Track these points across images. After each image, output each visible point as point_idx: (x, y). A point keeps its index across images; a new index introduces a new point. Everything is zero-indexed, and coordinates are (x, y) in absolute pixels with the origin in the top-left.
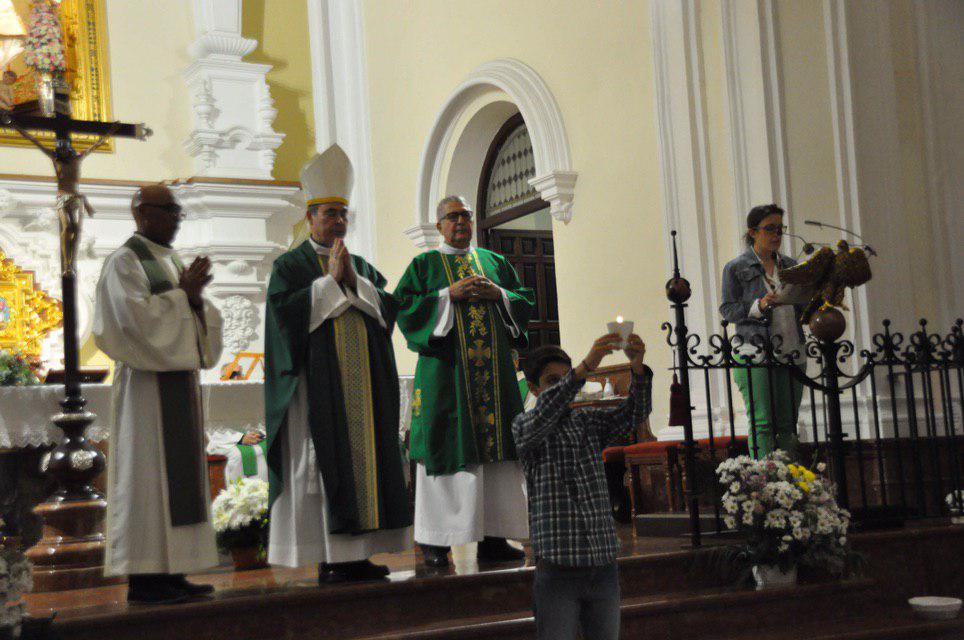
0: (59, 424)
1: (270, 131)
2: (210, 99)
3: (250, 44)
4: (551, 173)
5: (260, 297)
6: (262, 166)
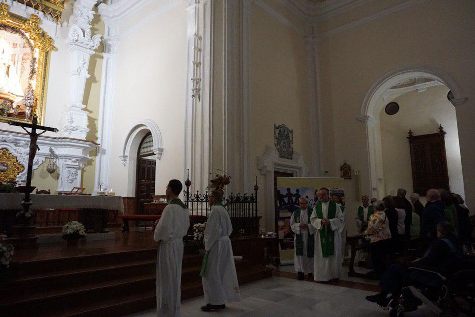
1: (87, 128)
2: (72, 118)
3: (84, 106)
4: (157, 148)
5: (79, 169)
6: (83, 136)
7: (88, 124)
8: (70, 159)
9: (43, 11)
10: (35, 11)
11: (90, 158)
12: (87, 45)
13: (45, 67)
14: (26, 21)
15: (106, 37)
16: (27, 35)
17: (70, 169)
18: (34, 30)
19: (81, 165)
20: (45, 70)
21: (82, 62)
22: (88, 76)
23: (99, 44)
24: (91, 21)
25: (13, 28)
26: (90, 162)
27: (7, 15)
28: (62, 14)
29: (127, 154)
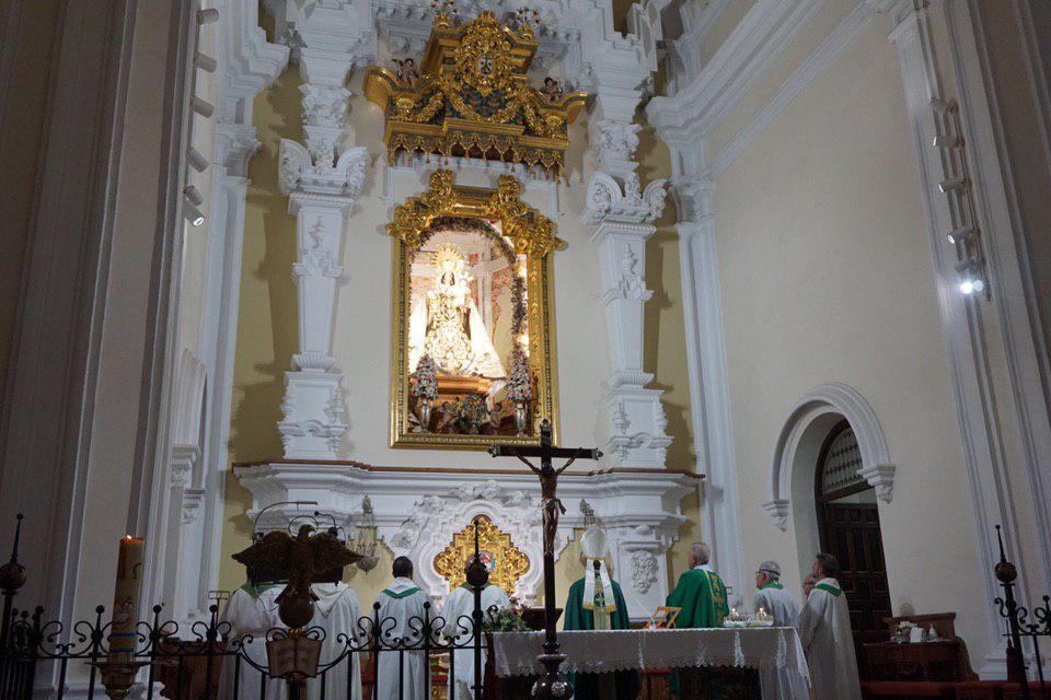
0: (543, 661)
1: (664, 435)
2: (623, 415)
3: (650, 377)
5: (658, 551)
6: (658, 459)
7: (664, 423)
8: (633, 527)
9: (523, 162)
10: (507, 167)
11: (684, 518)
12: (635, 214)
13: (545, 296)
14: (491, 194)
15: (676, 181)
16: (497, 227)
17: (638, 554)
18: (510, 212)
19: (663, 541)
20: (546, 304)
21: (627, 262)
22: (649, 294)
23: (662, 205)
24: (634, 150)
25: (466, 221)
26: (685, 529)
27: (451, 196)
28: (566, 154)
29: (785, 494)
